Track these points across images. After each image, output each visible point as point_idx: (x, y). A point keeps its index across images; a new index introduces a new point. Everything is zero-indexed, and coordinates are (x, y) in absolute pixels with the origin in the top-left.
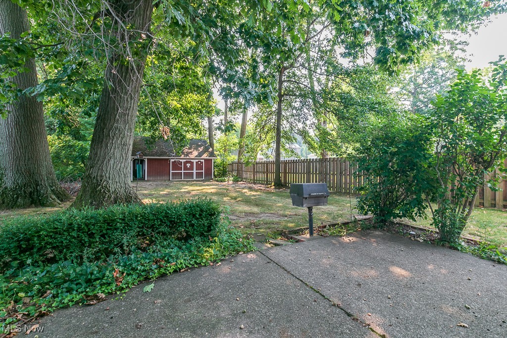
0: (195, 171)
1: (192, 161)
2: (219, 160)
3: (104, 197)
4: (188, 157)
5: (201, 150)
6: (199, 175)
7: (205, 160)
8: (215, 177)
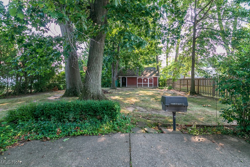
0: (148, 83)
1: (147, 78)
2: (162, 78)
3: (88, 95)
4: (145, 76)
5: (152, 73)
6: (151, 85)
7: (154, 78)
8: (159, 86)
